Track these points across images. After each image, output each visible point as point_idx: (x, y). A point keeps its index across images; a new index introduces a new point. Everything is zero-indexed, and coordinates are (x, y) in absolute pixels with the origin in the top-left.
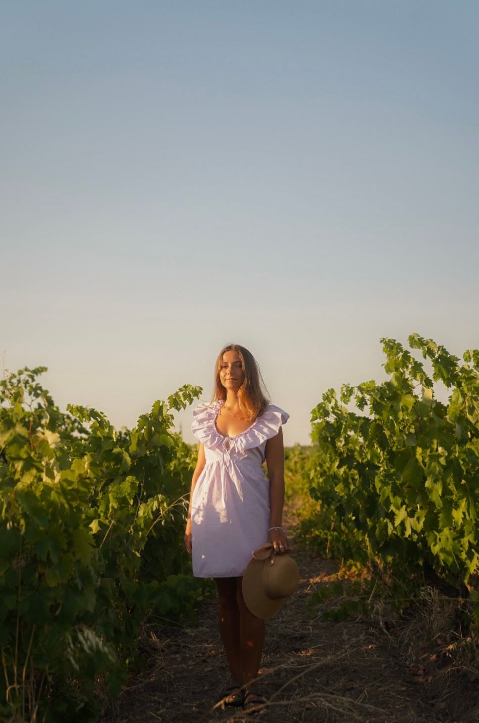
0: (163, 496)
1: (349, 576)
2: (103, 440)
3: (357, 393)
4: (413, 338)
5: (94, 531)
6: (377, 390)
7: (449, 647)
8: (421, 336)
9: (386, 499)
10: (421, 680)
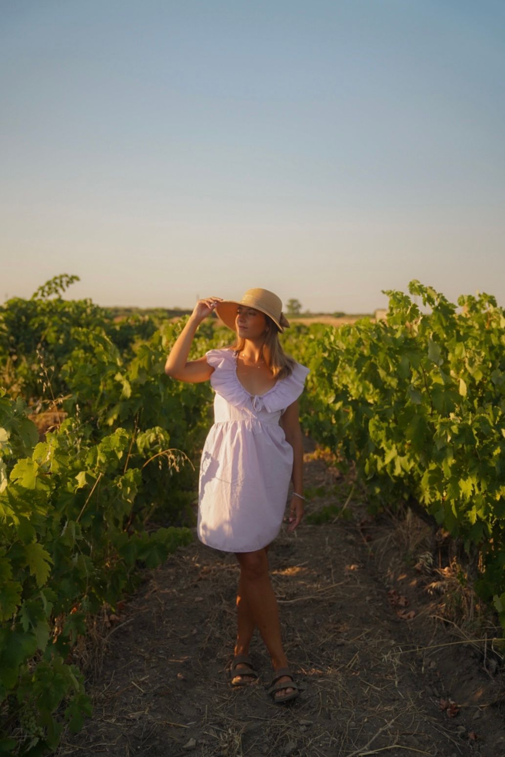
0: (161, 429)
1: (324, 455)
2: (107, 364)
4: (413, 285)
5: (80, 485)
6: (374, 329)
7: (431, 585)
8: (421, 283)
9: (378, 439)
10: (404, 616)
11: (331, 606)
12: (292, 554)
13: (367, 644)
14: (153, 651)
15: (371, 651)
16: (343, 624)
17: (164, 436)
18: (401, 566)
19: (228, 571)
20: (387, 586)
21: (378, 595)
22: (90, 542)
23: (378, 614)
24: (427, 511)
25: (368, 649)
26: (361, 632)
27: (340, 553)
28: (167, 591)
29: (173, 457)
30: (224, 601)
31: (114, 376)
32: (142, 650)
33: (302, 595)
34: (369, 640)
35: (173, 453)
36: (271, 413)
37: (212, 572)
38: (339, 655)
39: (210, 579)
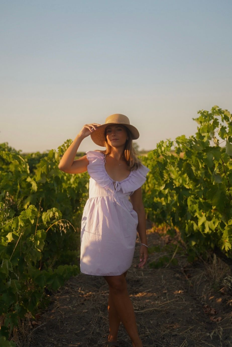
0: (56, 209)
1: (158, 230)
2: (21, 172)
3: (175, 145)
4: (215, 109)
5: (10, 240)
6: (188, 142)
7: (231, 301)
8: (220, 108)
9: (194, 210)
10: (214, 320)
11: (167, 314)
12: (141, 285)
13: (191, 335)
14: (59, 340)
15: (195, 339)
16: (176, 324)
18: (210, 291)
19: (102, 296)
20: (203, 303)
21: (197, 307)
22: (18, 275)
23: (198, 318)
24: (227, 254)
25: (192, 338)
26: (188, 328)
27: (171, 284)
28: (65, 307)
30: (101, 312)
31: (26, 179)
32: (52, 340)
33: (149, 308)
34: (193, 333)
36: (126, 193)
37: (92, 296)
38: (174, 341)
39: (92, 300)
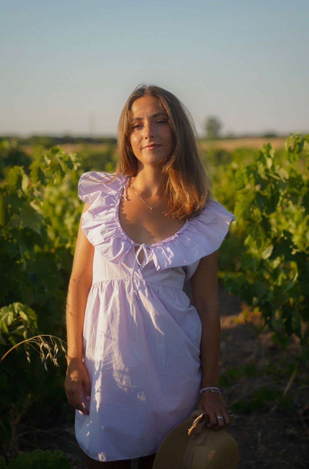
17: (28, 315)
29: (46, 346)
35: (46, 339)
